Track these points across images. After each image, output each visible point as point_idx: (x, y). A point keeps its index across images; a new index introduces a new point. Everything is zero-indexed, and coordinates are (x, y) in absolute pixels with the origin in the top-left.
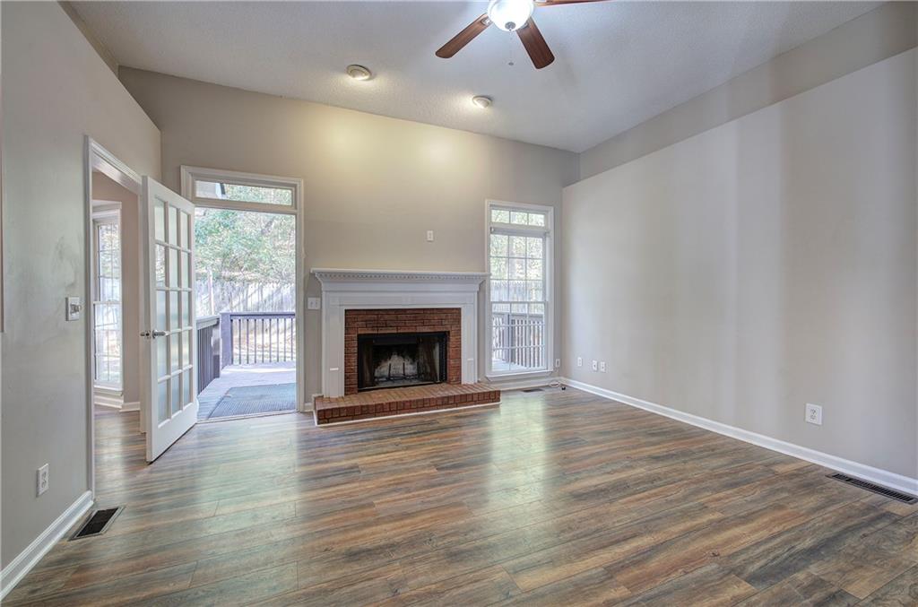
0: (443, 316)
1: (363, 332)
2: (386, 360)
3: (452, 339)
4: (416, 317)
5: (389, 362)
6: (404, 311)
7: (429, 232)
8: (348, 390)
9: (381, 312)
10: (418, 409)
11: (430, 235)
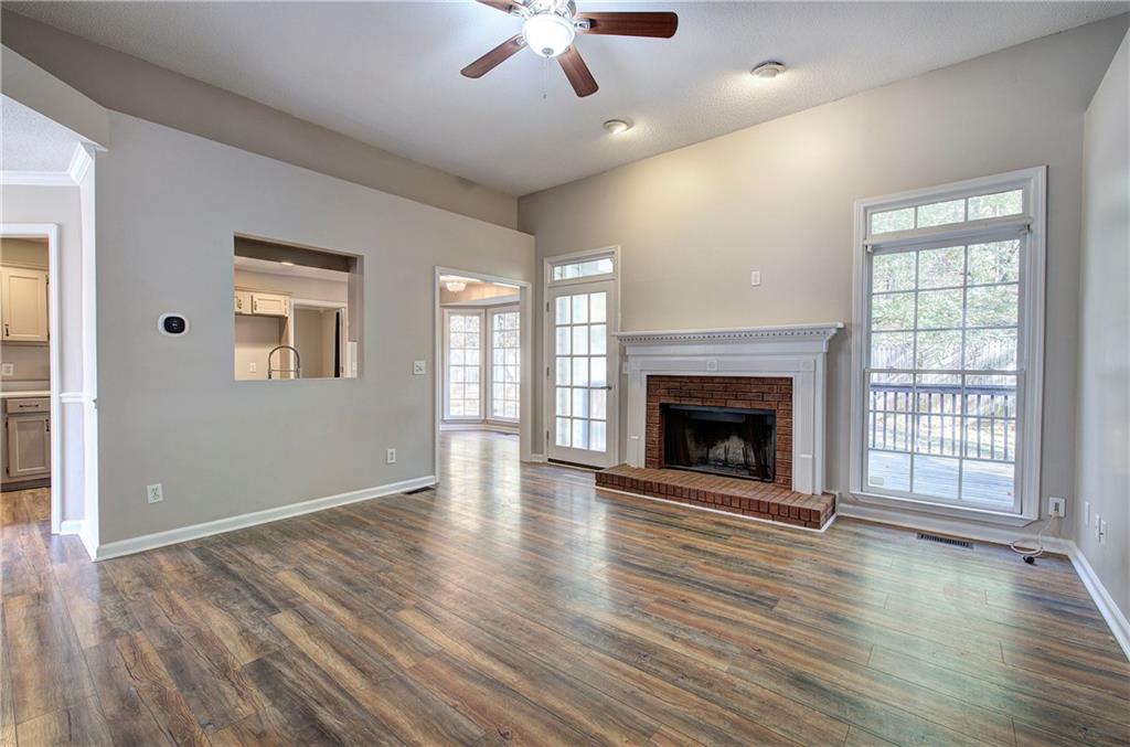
0: (765, 388)
1: (665, 401)
2: (723, 441)
3: (779, 422)
4: (726, 387)
5: (727, 444)
6: (712, 379)
7: (754, 273)
8: (648, 463)
9: (685, 380)
10: (689, 500)
11: (755, 277)
